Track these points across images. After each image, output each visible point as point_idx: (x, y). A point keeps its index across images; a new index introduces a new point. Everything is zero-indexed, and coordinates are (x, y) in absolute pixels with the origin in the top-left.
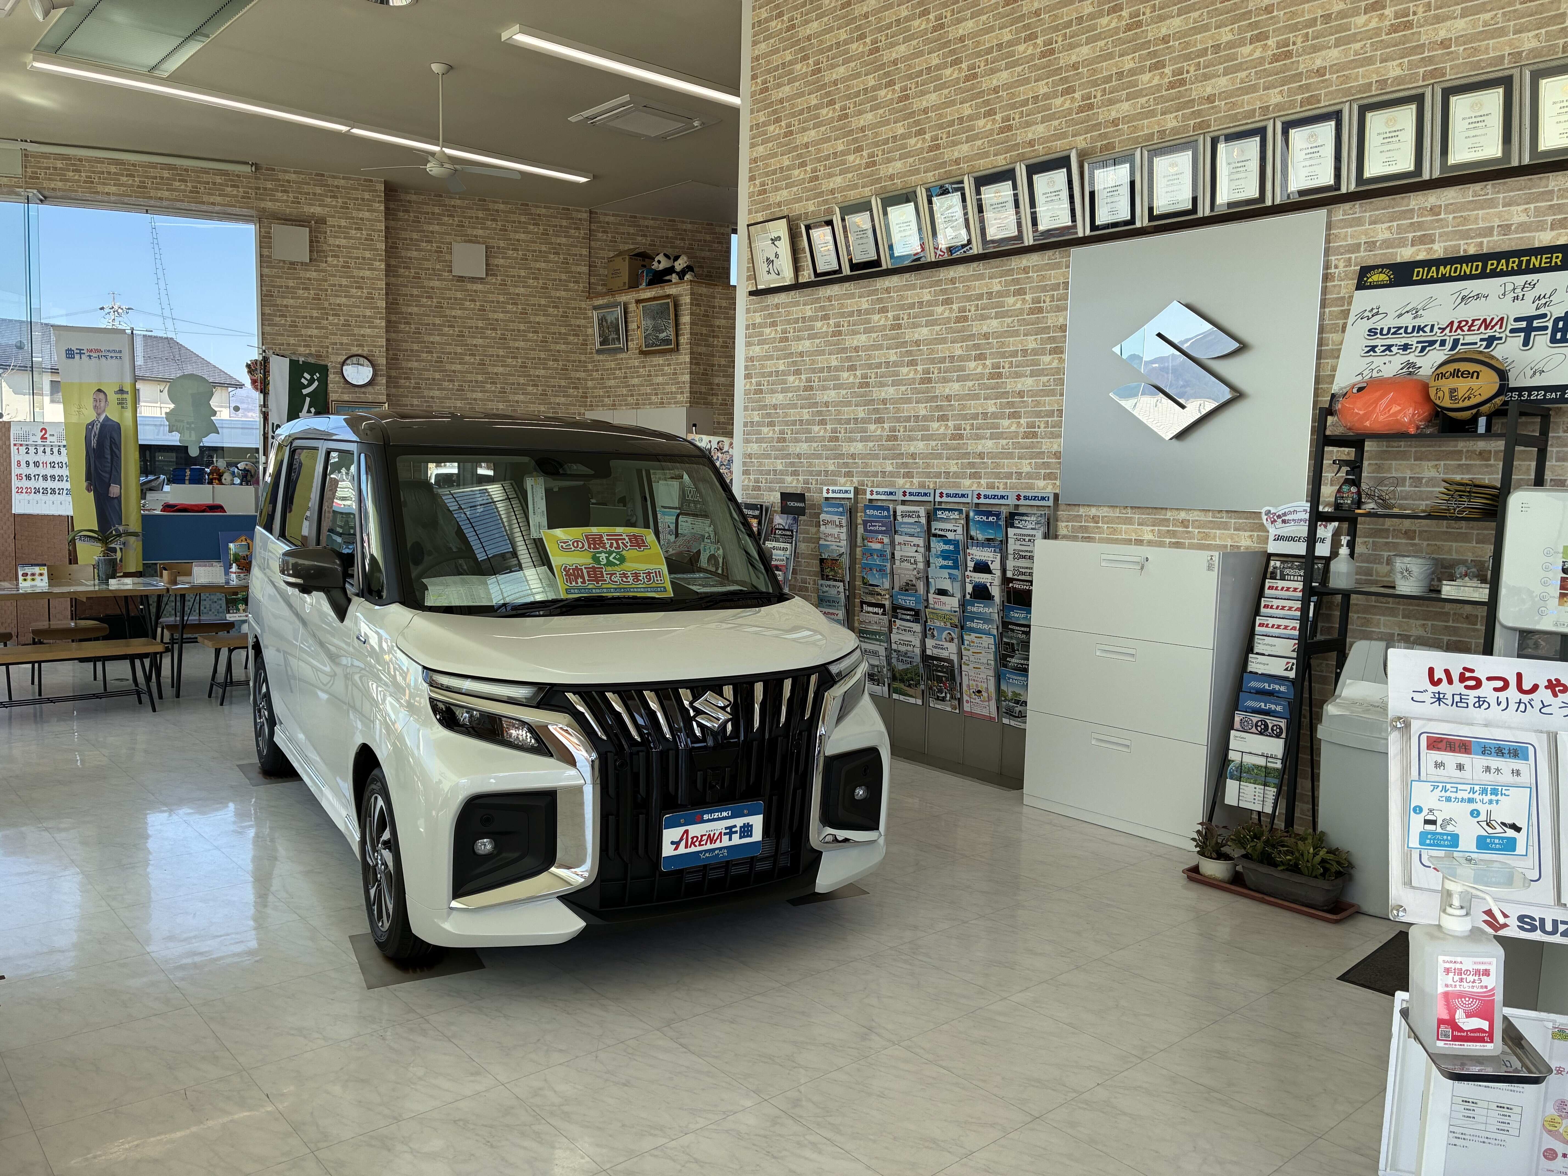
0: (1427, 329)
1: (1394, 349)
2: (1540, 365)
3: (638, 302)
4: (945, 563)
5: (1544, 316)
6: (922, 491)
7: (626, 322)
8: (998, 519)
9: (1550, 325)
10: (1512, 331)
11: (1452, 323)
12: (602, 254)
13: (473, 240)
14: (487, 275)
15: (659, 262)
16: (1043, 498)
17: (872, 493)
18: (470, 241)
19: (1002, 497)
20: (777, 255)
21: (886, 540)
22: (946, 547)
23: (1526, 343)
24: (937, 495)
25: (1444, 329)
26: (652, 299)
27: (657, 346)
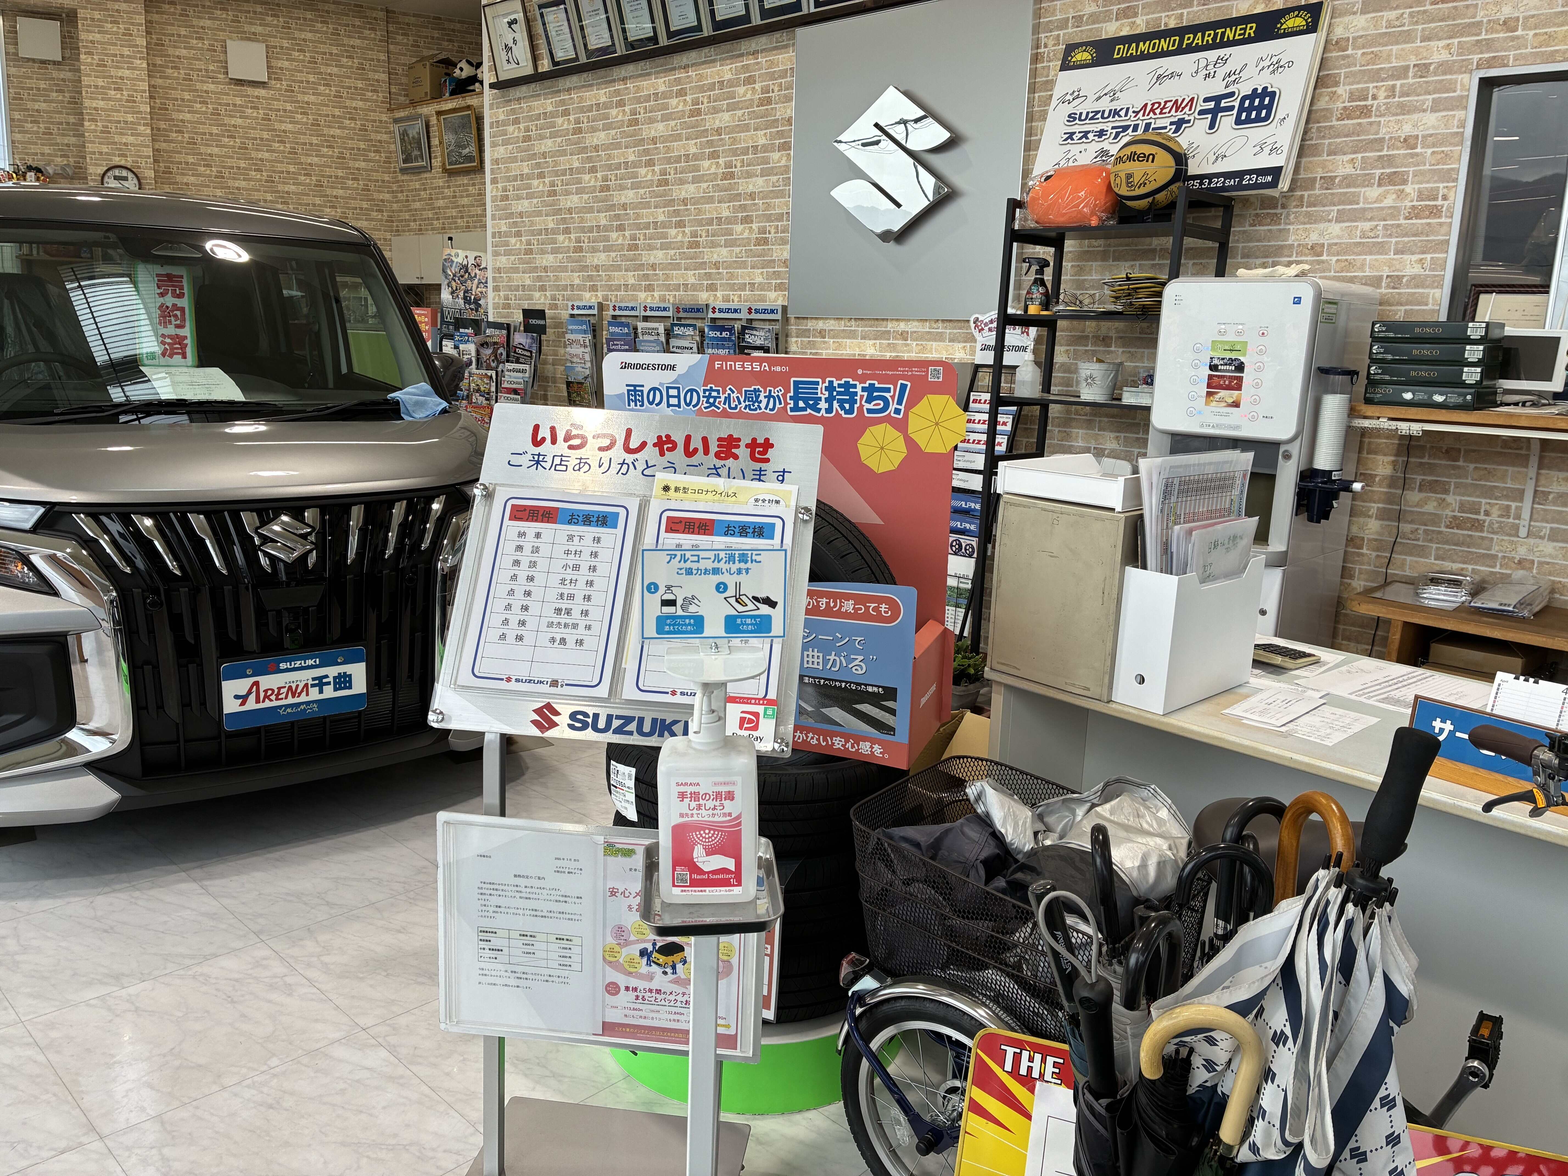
0: (1122, 113)
1: (1090, 136)
2: (1223, 149)
3: (439, 113)
5: (1232, 94)
6: (662, 305)
7: (428, 137)
8: (732, 334)
9: (1237, 104)
10: (1201, 112)
11: (1146, 105)
12: (402, 59)
13: (251, 38)
14: (269, 78)
15: (461, 69)
16: (772, 311)
17: (614, 308)
18: (248, 39)
19: (736, 311)
20: (515, 42)
23: (1212, 126)
24: (675, 309)
25: (1137, 113)
26: (454, 110)
27: (460, 163)
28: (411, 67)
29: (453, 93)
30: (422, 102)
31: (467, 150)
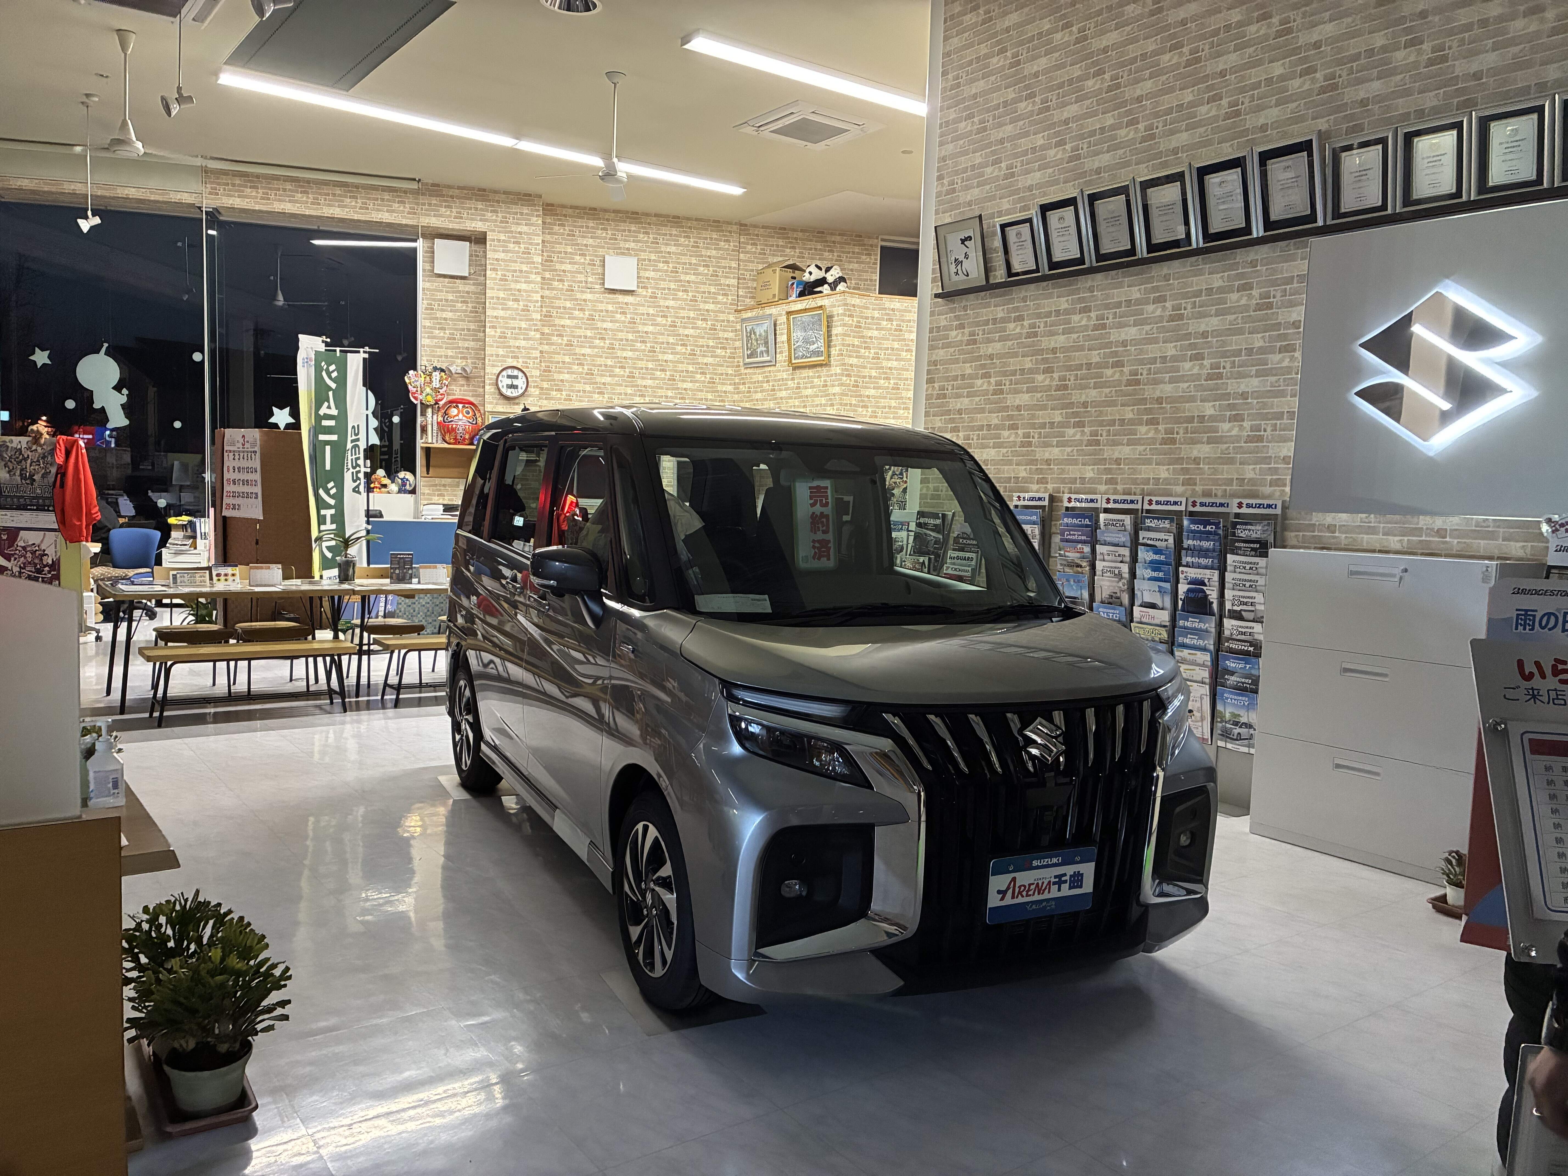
3: (789, 313)
4: (1155, 574)
6: (1129, 498)
7: (775, 334)
8: (1218, 527)
12: (751, 266)
13: (626, 253)
14: (638, 287)
15: (810, 273)
16: (1270, 507)
17: (1070, 500)
18: (623, 254)
19: (1221, 505)
20: (966, 256)
21: (1087, 549)
22: (1156, 557)
24: (1146, 502)
26: (805, 310)
27: (807, 357)
28: (760, 273)
29: (801, 294)
30: (770, 304)
31: (816, 345)
